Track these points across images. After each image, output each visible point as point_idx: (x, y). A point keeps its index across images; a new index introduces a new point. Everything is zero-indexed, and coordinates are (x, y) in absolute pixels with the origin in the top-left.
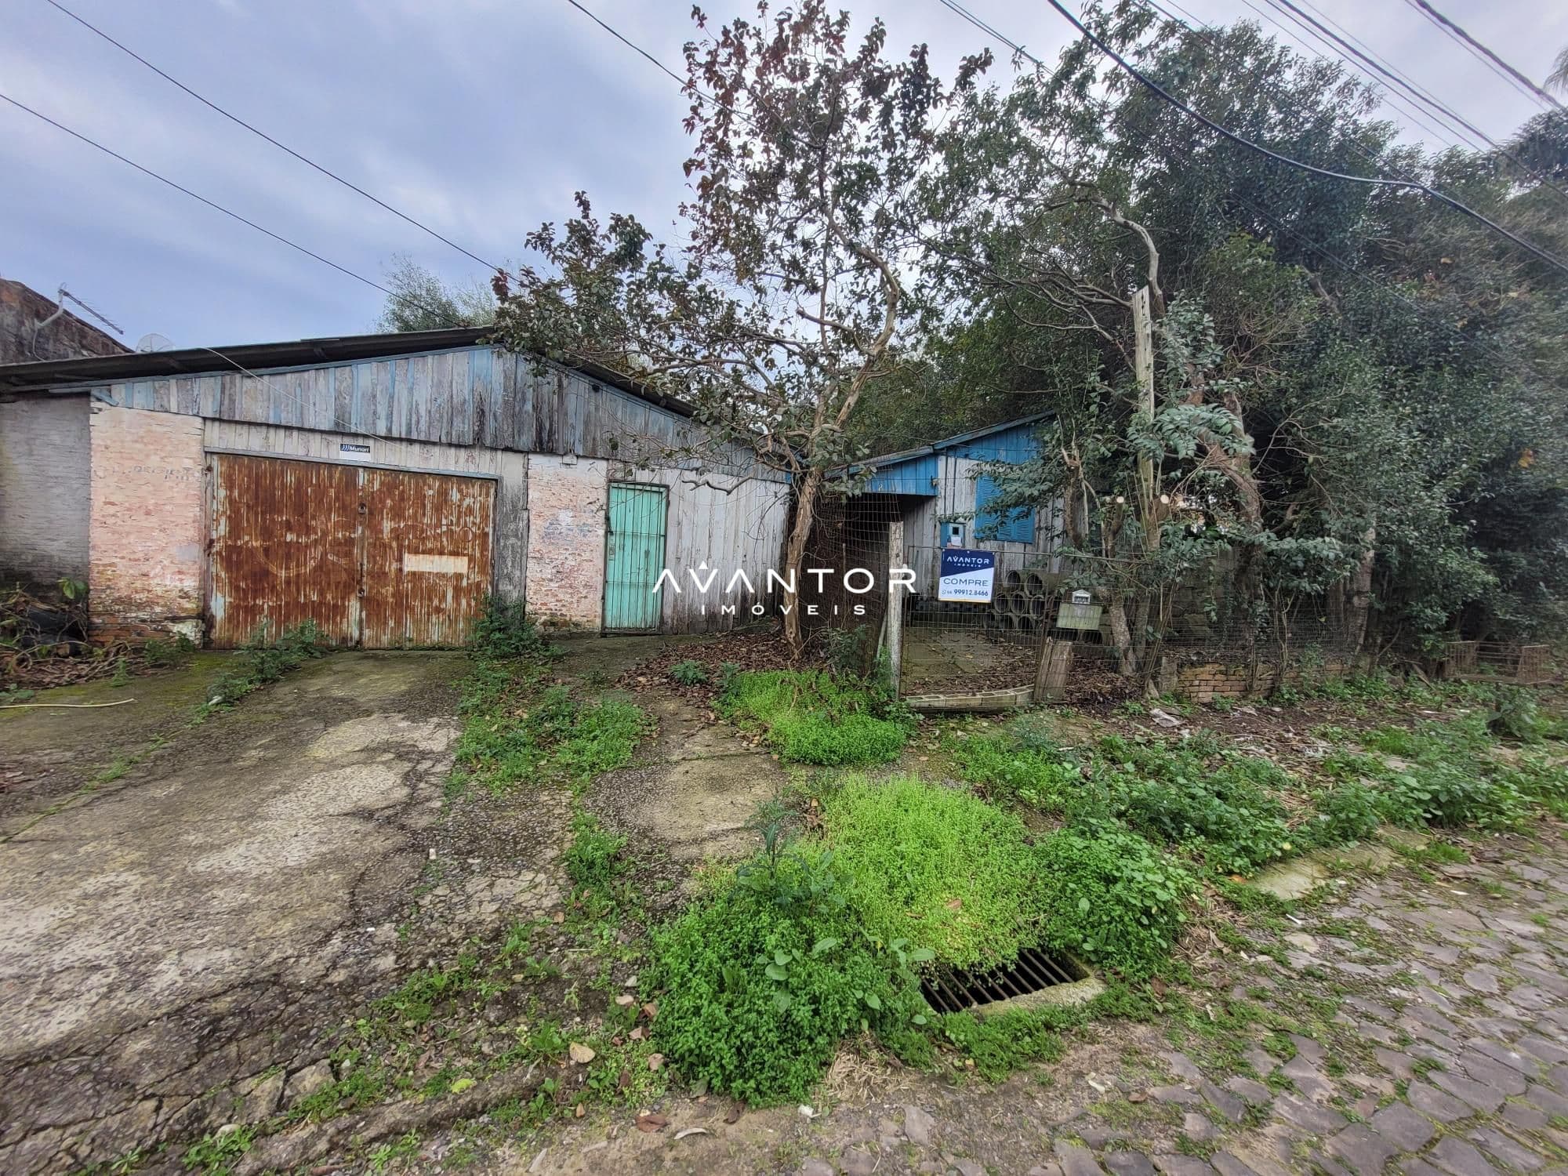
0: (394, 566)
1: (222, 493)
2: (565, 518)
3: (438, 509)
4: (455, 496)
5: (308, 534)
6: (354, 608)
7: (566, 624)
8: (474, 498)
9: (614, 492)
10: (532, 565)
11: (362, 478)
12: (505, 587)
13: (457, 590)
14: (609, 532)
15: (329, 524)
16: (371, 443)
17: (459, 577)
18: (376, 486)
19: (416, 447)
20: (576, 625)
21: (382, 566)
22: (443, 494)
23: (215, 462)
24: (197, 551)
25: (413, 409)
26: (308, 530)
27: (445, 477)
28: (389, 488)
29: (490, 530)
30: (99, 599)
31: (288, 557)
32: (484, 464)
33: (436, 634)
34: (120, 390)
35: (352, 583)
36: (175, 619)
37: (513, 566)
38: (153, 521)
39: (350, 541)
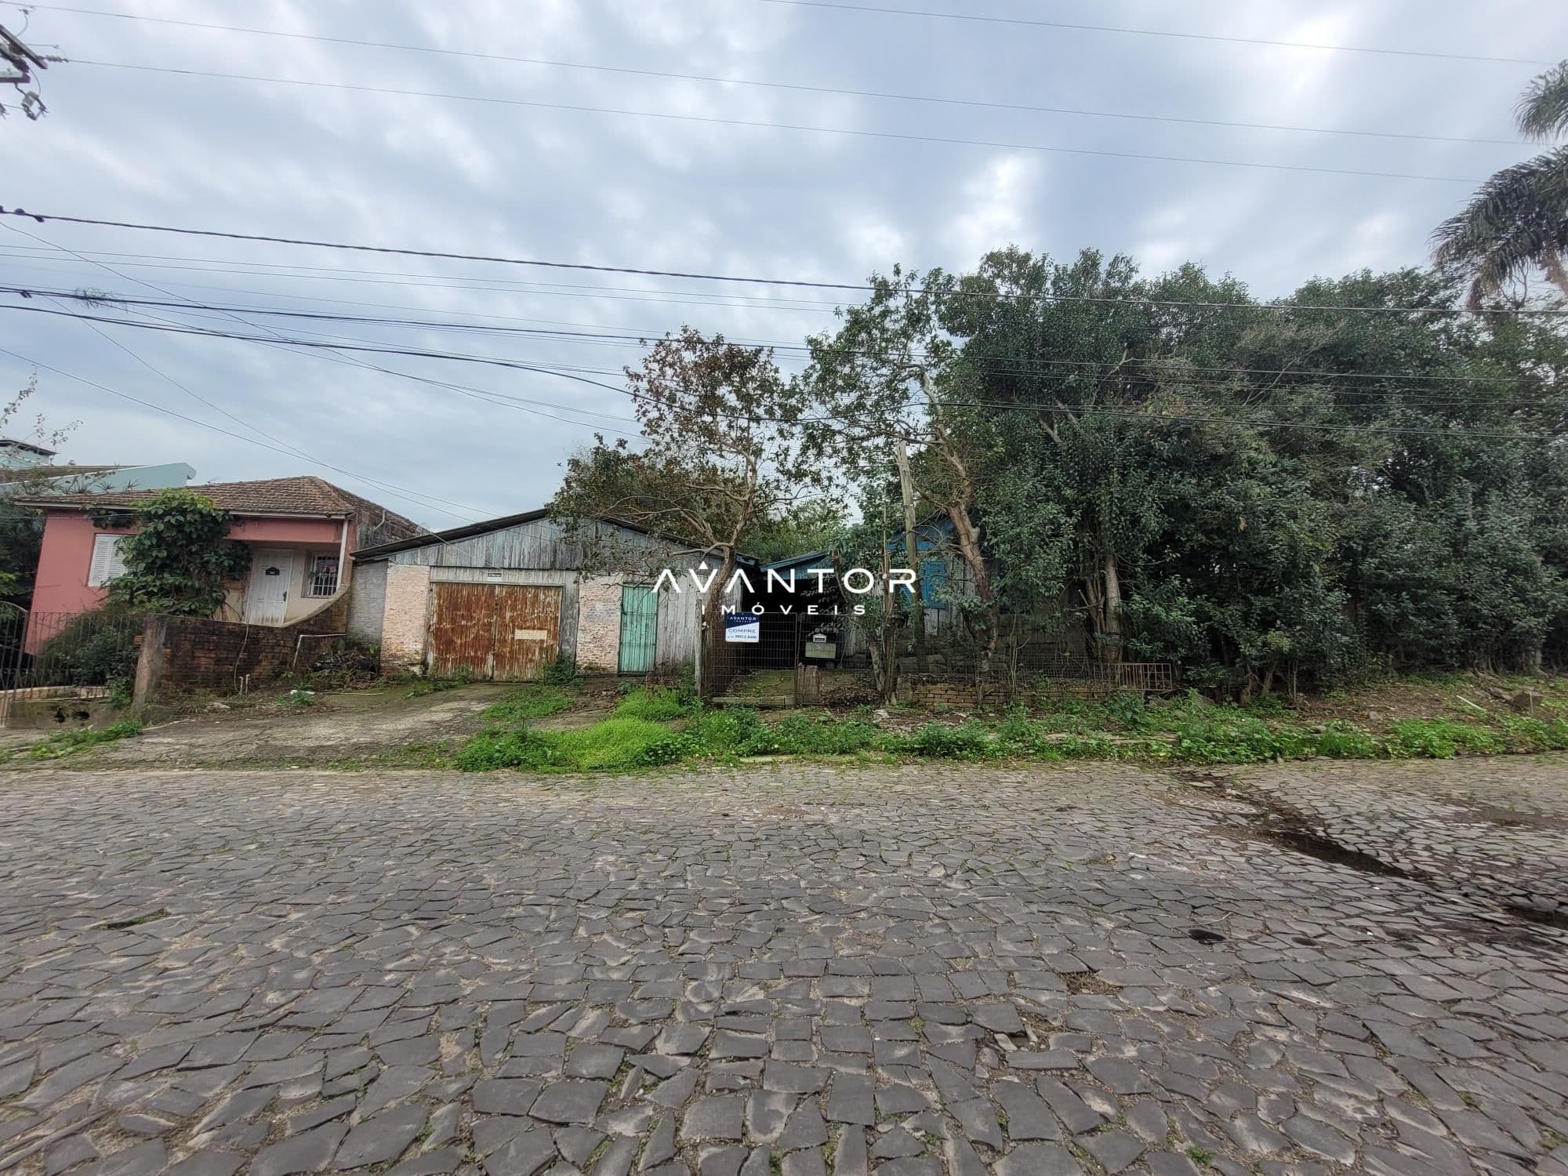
0: (511, 636)
1: (436, 602)
2: (599, 606)
3: (533, 605)
4: (542, 596)
5: (471, 621)
6: (490, 659)
7: (598, 668)
8: (551, 597)
9: (626, 590)
10: (580, 634)
11: (497, 590)
12: (566, 647)
13: (541, 649)
14: (624, 613)
15: (481, 615)
16: (502, 572)
17: (542, 641)
18: (504, 594)
19: (523, 572)
20: (604, 669)
21: (505, 636)
22: (536, 596)
23: (434, 587)
24: (423, 630)
25: (522, 553)
26: (472, 618)
27: (537, 587)
28: (510, 594)
29: (559, 615)
30: (384, 655)
31: (462, 633)
32: (556, 579)
33: (529, 675)
34: (399, 556)
35: (489, 647)
36: (413, 665)
37: (570, 635)
38: (407, 617)
39: (490, 624)
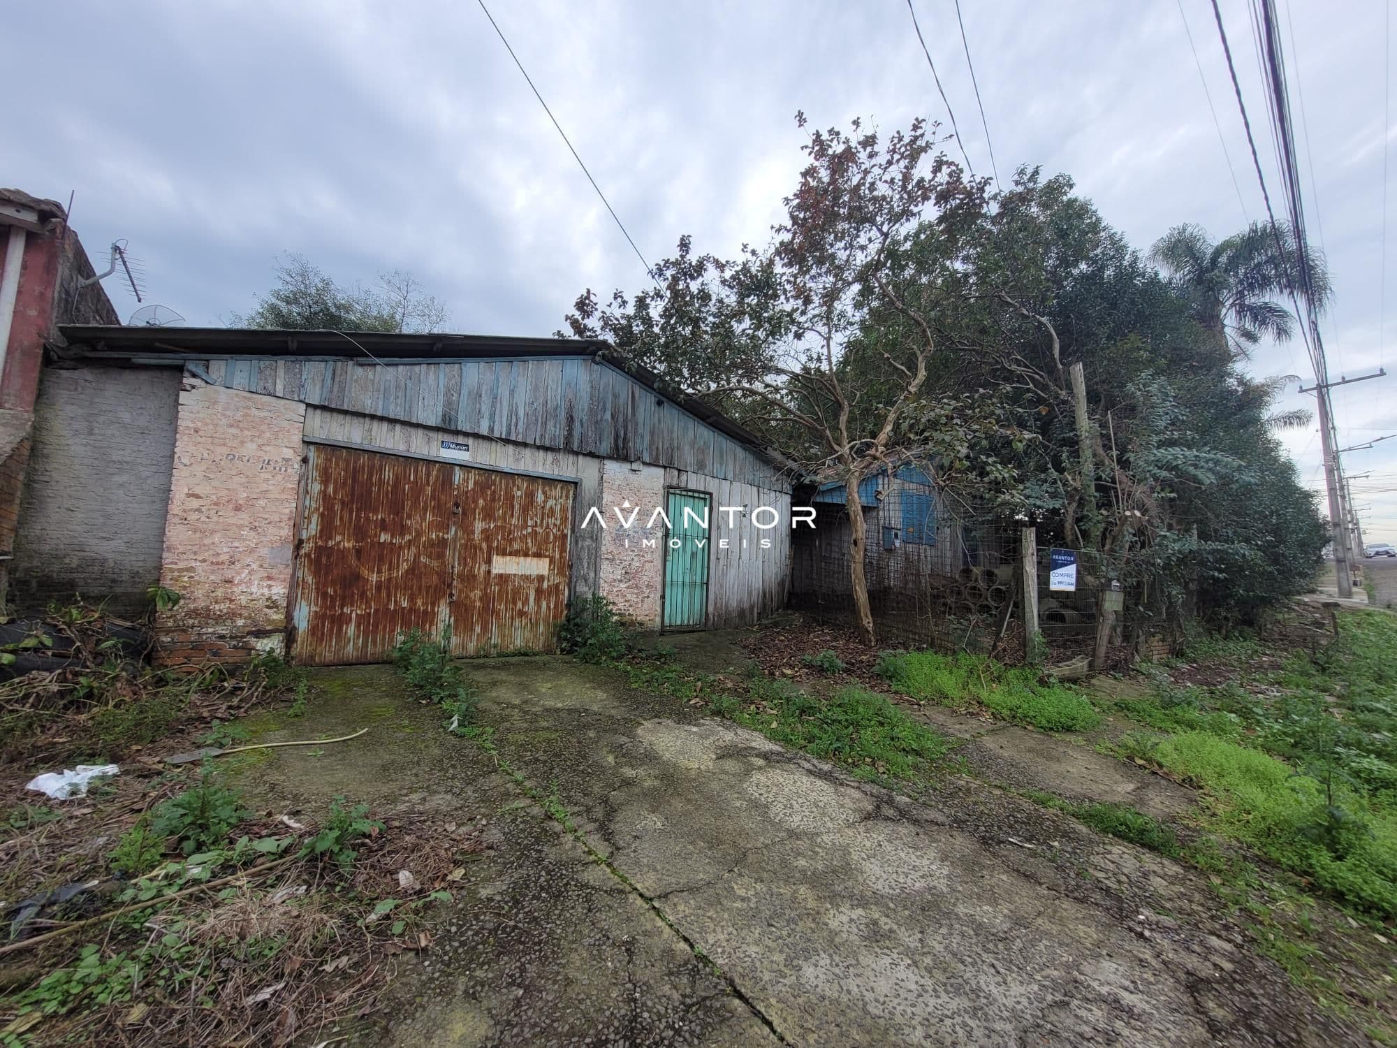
0: (484, 568)
1: (316, 487)
3: (525, 510)
4: (540, 497)
5: (402, 535)
6: (443, 612)
7: (632, 623)
8: (557, 500)
9: (671, 498)
10: (605, 567)
11: (458, 476)
12: (582, 588)
13: (539, 592)
15: (423, 523)
16: (470, 441)
17: (541, 578)
18: (471, 486)
19: (511, 448)
20: (641, 624)
21: (472, 568)
22: (530, 495)
23: (312, 453)
24: (289, 552)
25: (513, 412)
26: (403, 530)
27: (532, 479)
28: (482, 487)
29: (568, 532)
31: (381, 559)
32: (567, 468)
33: (518, 638)
34: (219, 367)
35: (441, 588)
36: (260, 634)
37: (588, 568)
38: (244, 517)
39: (443, 543)
